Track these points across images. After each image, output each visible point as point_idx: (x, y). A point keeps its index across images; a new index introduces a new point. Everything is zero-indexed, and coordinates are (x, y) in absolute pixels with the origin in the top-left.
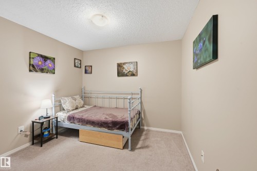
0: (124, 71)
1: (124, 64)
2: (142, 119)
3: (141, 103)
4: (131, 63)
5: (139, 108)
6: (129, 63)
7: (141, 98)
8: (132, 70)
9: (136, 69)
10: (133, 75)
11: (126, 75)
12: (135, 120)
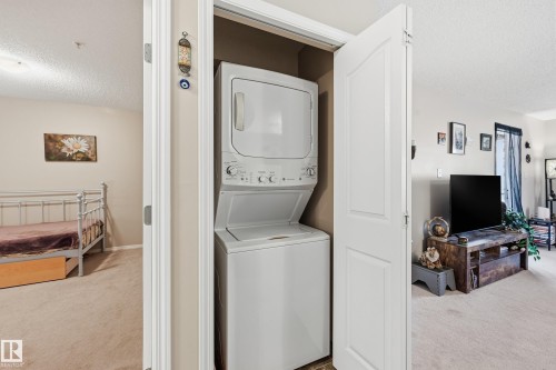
0: (64, 150)
1: (64, 137)
2: (107, 235)
3: (106, 208)
4: (83, 137)
5: (100, 216)
6: (77, 136)
7: (105, 199)
8: (83, 149)
9: (93, 149)
10: (86, 159)
11: (70, 159)
12: (92, 234)
